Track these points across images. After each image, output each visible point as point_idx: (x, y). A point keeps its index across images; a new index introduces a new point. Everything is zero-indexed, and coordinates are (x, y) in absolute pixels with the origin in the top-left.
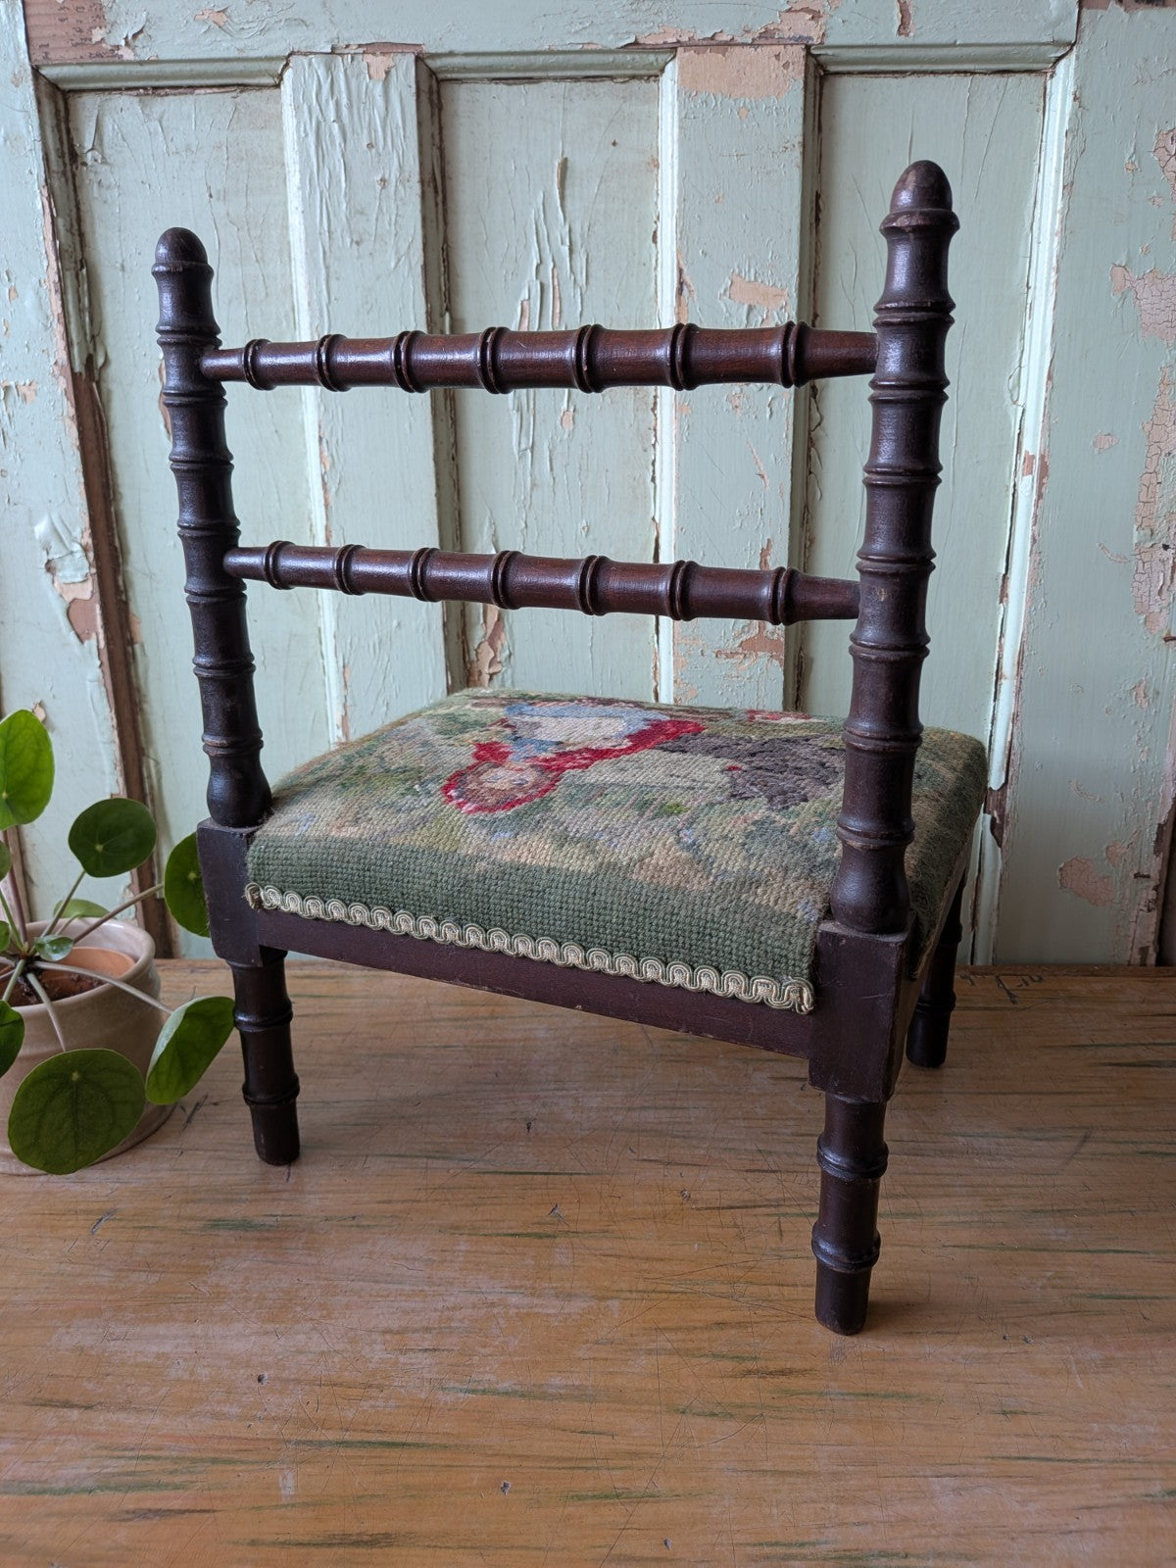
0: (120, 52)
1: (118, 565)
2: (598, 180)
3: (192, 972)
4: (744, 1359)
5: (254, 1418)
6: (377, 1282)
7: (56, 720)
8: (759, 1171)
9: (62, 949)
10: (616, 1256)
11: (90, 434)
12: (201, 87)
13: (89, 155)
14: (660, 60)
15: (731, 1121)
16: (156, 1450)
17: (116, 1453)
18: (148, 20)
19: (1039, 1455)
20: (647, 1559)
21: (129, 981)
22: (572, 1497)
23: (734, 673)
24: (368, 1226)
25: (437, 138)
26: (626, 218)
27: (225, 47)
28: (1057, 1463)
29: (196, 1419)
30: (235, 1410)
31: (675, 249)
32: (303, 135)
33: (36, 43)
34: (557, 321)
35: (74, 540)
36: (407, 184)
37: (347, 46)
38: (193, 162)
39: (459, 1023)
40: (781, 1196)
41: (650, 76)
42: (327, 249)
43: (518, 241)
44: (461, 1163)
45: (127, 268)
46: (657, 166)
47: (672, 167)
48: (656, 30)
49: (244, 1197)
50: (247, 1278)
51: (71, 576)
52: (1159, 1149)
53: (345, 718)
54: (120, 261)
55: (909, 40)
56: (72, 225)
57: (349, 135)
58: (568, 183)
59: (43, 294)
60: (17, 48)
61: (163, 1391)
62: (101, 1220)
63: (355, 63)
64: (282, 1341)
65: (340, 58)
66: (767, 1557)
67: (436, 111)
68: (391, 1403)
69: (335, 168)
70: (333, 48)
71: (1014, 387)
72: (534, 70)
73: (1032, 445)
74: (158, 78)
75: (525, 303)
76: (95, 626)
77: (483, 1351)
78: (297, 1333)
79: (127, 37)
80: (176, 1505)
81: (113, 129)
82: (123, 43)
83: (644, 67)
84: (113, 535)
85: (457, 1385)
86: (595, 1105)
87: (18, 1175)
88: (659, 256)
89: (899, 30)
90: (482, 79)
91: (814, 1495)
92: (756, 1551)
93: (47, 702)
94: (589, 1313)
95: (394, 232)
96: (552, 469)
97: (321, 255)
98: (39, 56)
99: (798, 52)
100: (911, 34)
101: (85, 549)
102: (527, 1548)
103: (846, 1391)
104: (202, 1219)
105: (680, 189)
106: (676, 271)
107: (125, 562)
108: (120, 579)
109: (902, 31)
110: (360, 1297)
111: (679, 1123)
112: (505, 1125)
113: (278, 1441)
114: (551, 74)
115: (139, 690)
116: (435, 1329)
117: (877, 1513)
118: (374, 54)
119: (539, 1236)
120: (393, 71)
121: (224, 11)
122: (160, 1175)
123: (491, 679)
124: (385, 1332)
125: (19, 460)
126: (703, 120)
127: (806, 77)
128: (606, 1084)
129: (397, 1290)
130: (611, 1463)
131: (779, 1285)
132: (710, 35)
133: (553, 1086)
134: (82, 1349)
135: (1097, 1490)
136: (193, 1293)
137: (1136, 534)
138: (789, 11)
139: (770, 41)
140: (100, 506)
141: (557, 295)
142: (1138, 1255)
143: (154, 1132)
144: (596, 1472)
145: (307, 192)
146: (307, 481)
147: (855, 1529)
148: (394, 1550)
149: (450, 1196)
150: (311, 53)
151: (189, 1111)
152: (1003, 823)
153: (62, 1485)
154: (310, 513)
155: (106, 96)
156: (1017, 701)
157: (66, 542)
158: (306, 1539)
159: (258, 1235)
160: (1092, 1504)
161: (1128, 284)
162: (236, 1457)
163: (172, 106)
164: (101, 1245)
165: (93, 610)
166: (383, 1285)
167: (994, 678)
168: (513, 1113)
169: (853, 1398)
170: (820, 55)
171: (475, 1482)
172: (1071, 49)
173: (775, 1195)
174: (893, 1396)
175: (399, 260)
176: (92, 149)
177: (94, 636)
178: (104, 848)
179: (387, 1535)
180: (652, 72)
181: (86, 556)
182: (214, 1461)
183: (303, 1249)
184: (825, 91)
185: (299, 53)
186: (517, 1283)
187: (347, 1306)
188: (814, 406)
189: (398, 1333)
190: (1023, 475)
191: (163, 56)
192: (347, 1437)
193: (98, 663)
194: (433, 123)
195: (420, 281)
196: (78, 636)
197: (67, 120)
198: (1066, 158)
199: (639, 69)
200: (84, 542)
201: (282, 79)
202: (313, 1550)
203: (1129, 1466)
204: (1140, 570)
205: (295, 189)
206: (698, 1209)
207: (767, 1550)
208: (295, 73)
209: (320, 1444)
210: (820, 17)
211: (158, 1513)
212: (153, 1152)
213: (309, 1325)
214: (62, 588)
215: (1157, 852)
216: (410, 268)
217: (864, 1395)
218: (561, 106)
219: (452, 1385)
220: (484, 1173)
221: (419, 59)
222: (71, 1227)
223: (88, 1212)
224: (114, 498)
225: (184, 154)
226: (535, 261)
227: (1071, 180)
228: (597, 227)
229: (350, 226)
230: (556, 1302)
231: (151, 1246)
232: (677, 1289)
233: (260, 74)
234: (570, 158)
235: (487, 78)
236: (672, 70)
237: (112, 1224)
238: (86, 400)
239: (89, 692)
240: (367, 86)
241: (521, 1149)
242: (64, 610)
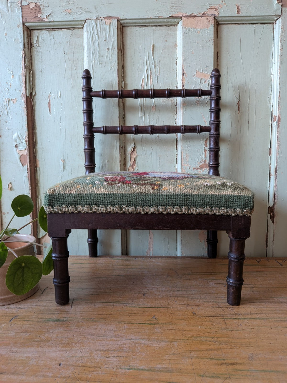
0: (44, 19)
1: (34, 146)
2: (162, 50)
4: (220, 360)
5: (57, 377)
6: (98, 336)
7: (14, 187)
8: (216, 307)
10: (174, 330)
11: (30, 112)
12: (64, 28)
13: (35, 44)
14: (178, 20)
15: (205, 294)
18: (52, 12)
24: (96, 321)
25: (122, 40)
26: (169, 58)
27: (71, 18)
29: (37, 377)
30: (51, 374)
31: (182, 65)
32: (88, 38)
33: (24, 18)
34: (151, 84)
35: (23, 139)
36: (114, 50)
37: (100, 17)
38: (61, 46)
39: (122, 270)
40: (223, 314)
41: (175, 25)
42: (93, 65)
43: (142, 64)
44: (124, 304)
45: (42, 72)
46: (177, 46)
47: (181, 45)
48: (177, 13)
49: (57, 313)
50: (57, 335)
51: (22, 149)
54: (41, 70)
55: (239, 15)
56: (29, 61)
57: (100, 38)
58: (154, 50)
59: (20, 77)
60: (19, 19)
61: (27, 368)
62: (13, 318)
63: (102, 21)
64: (68, 353)
65: (98, 20)
67: (122, 33)
68: (103, 372)
69: (96, 46)
70: (97, 18)
71: (270, 100)
72: (146, 23)
73: (276, 113)
74: (53, 26)
75: (143, 79)
76: (27, 162)
77: (134, 357)
78: (73, 351)
79: (46, 16)
81: (41, 38)
82: (45, 17)
83: (174, 22)
84: (34, 138)
85: (126, 367)
86: (163, 290)
88: (177, 68)
89: (237, 13)
90: (133, 26)
93: (13, 183)
94: (167, 346)
95: (110, 61)
96: (149, 121)
98: (24, 21)
99: (212, 18)
100: (240, 14)
101: (26, 142)
103: (256, 370)
104: (44, 318)
105: (183, 50)
106: (182, 70)
107: (36, 146)
108: (35, 150)
109: (238, 13)
110: (93, 340)
111: (189, 295)
114: (151, 24)
115: (37, 179)
116: (118, 350)
118: (107, 19)
120: (112, 23)
121: (70, 10)
122: (32, 307)
124: (101, 351)
125: (11, 118)
126: (189, 34)
127: (214, 24)
128: (166, 285)
129: (105, 339)
131: (228, 338)
132: (190, 14)
133: (150, 285)
134: (2, 355)
136: (40, 339)
138: (210, 8)
139: (205, 15)
140: (31, 131)
141: (151, 77)
145: (89, 52)
149: (121, 313)
150: (91, 19)
151: (42, 291)
152: (274, 216)
155: (40, 31)
156: (276, 181)
157: (21, 139)
159: (61, 323)
163: (56, 33)
164: (12, 325)
165: (27, 158)
166: (100, 337)
167: (269, 176)
168: (139, 292)
169: (259, 372)
170: (217, 19)
172: (280, 17)
173: (222, 313)
174: (273, 371)
175: (111, 68)
177: (26, 164)
180: (176, 24)
181: (26, 143)
183: (75, 327)
184: (219, 28)
185: (89, 19)
186: (143, 337)
189: (106, 351)
190: (274, 121)
191: (55, 20)
192: (89, 382)
193: (27, 172)
194: (121, 36)
195: (117, 73)
196: (22, 164)
197: (30, 36)
198: (280, 42)
199: (172, 23)
200: (26, 140)
201: (84, 26)
205: (86, 51)
206: (199, 317)
208: (87, 23)
210: (217, 10)
212: (31, 301)
213: (77, 348)
214: (19, 152)
216: (114, 70)
217: (263, 371)
218: (153, 32)
219: (124, 367)
220: (131, 307)
221: (118, 20)
222: (3, 320)
223: (9, 316)
224: (35, 129)
225: (58, 44)
226: (146, 69)
227: (282, 47)
228: (161, 61)
229: (99, 60)
230: (156, 343)
231: (28, 325)
232: (195, 339)
233: (79, 25)
234: (155, 44)
235: (135, 26)
236: (181, 23)
237: (17, 319)
238: (29, 104)
239: (24, 180)
240: (105, 27)
241: (142, 301)
242: (19, 158)
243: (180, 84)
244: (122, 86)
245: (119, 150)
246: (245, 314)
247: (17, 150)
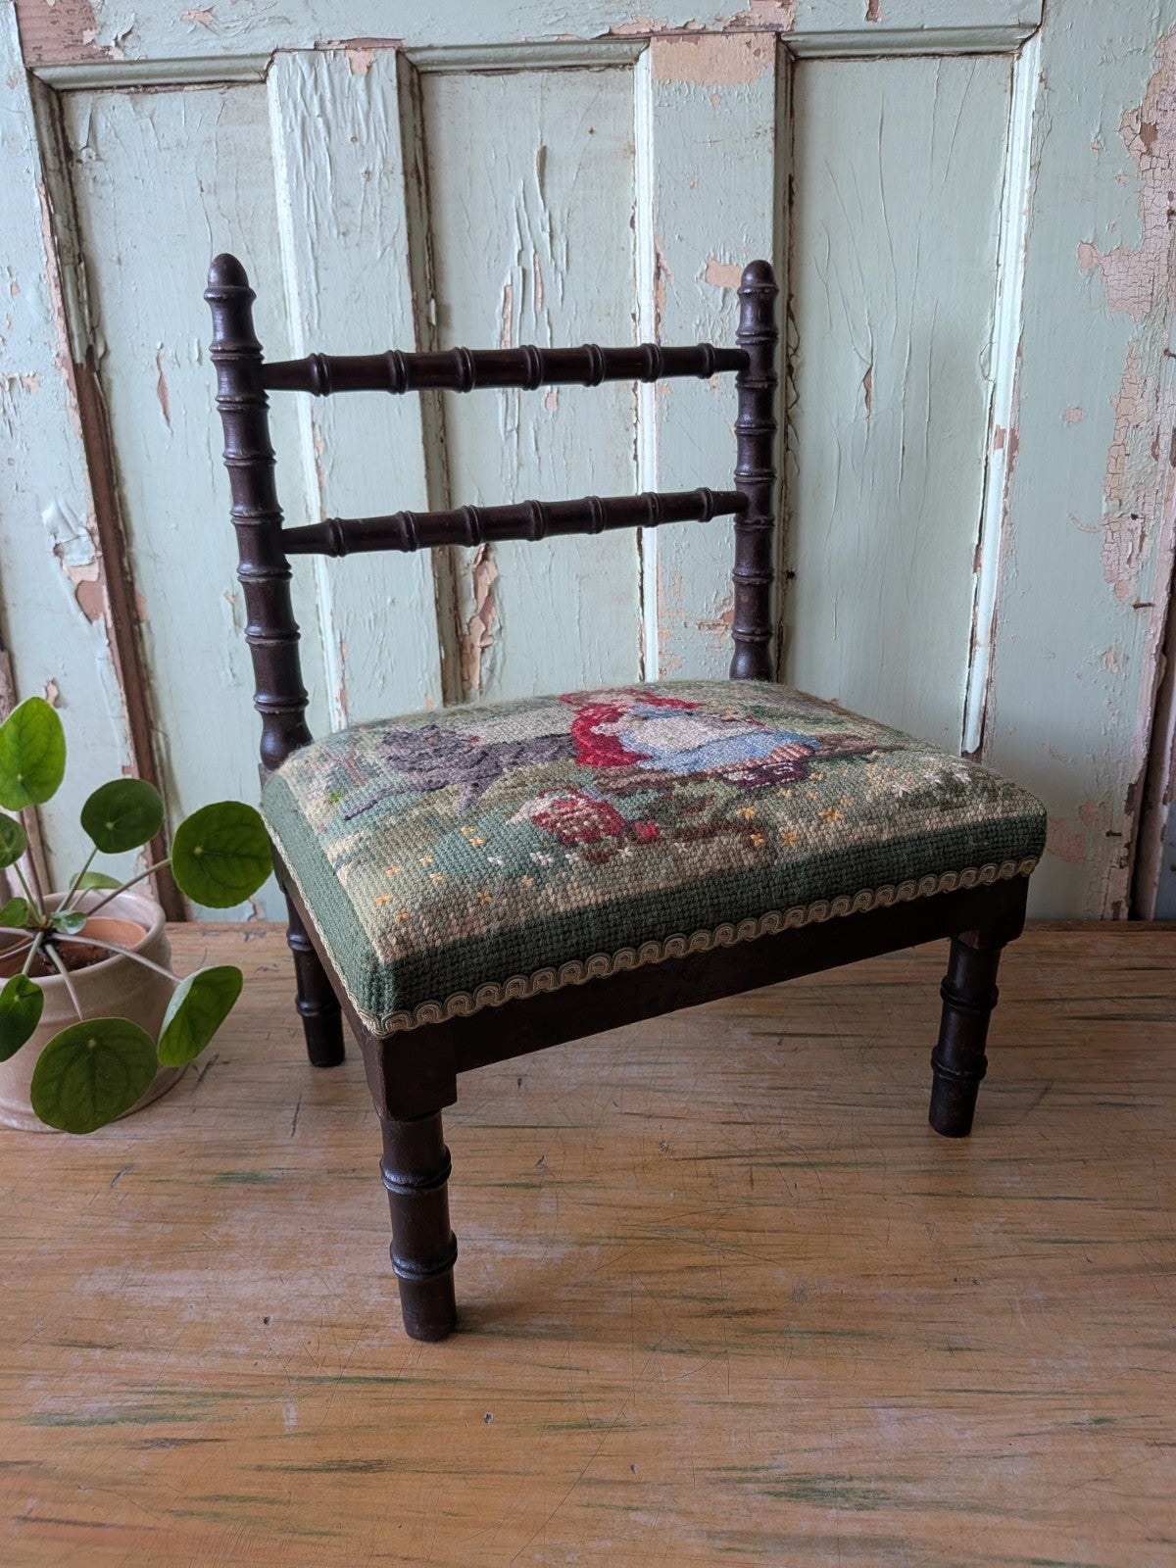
0: (111, 53)
1: (123, 547)
2: (577, 168)
3: (204, 934)
4: (711, 1300)
5: (260, 1356)
6: (374, 1230)
7: (66, 696)
8: (734, 1123)
9: (77, 924)
10: (597, 1205)
11: (93, 424)
12: (190, 84)
13: (84, 152)
14: (634, 49)
15: (711, 1076)
16: (172, 1385)
17: (136, 1389)
18: (136, 21)
19: (980, 1388)
20: (615, 1482)
21: (141, 952)
22: (549, 1427)
23: (716, 644)
24: (368, 1179)
25: (419, 131)
26: (604, 203)
27: (211, 46)
28: (996, 1395)
29: (207, 1358)
30: (243, 1350)
31: (651, 234)
32: (289, 129)
33: (29, 46)
34: (539, 305)
35: (80, 525)
36: (391, 177)
37: (330, 43)
38: (184, 157)
40: (753, 1146)
41: (624, 65)
42: (315, 240)
43: (500, 228)
44: (456, 1118)
45: (124, 261)
46: (634, 153)
47: (648, 154)
48: (630, 20)
49: (252, 1152)
50: (254, 1228)
51: (79, 560)
52: (1116, 1100)
53: (343, 692)
54: (116, 254)
55: (877, 26)
56: (69, 221)
57: (333, 129)
58: (547, 171)
59: (43, 289)
60: (11, 50)
61: (178, 1332)
62: (119, 1174)
63: (338, 59)
64: (287, 1285)
65: (322, 54)
66: (724, 1481)
67: (418, 103)
68: (386, 1342)
69: (321, 163)
70: (316, 45)
71: (985, 363)
72: (512, 62)
73: (1003, 419)
74: (147, 77)
75: (508, 290)
76: (102, 606)
77: (471, 1294)
78: (301, 1278)
79: (116, 38)
80: (190, 1434)
81: (106, 126)
82: (113, 44)
83: (618, 56)
84: (117, 519)
86: (581, 1063)
87: (42, 1133)
88: (637, 242)
89: (867, 16)
90: (461, 71)
91: (770, 1424)
92: (715, 1474)
93: (61, 681)
94: (569, 1258)
95: (379, 222)
96: (537, 449)
97: (310, 246)
98: (32, 59)
99: (769, 40)
100: (879, 20)
101: (91, 533)
102: (506, 1473)
103: (805, 1329)
104: (214, 1172)
105: (655, 175)
106: (653, 256)
107: (130, 544)
108: (126, 561)
109: (870, 16)
110: (359, 1244)
111: (661, 1078)
112: (497, 1081)
113: (283, 1377)
114: (528, 65)
115: (146, 666)
117: (826, 1441)
118: (355, 49)
119: (526, 1186)
120: (375, 65)
121: (209, 11)
122: (174, 1131)
123: (483, 652)
124: (380, 1276)
125: (25, 449)
126: (677, 109)
127: (777, 64)
130: (585, 1396)
131: (748, 1231)
132: (682, 25)
134: (103, 1294)
135: (1031, 1419)
136: (205, 1242)
137: (1104, 504)
139: (741, 29)
140: (104, 491)
141: (539, 281)
142: (1087, 1202)
143: (169, 1090)
144: (572, 1404)
145: (294, 185)
146: (302, 464)
147: (806, 1455)
148: (386, 1475)
150: (295, 50)
151: (201, 1070)
153: (87, 1417)
154: (306, 494)
155: (98, 94)
156: (991, 667)
157: (72, 526)
158: (306, 1465)
159: (264, 1187)
160: (1024, 1431)
161: (1095, 260)
162: (244, 1392)
163: (163, 103)
164: (120, 1197)
165: (101, 591)
166: (380, 1233)
167: (968, 647)
168: (504, 1069)
169: (810, 1335)
170: (790, 41)
171: (461, 1414)
172: (1037, 31)
173: (748, 1146)
174: (848, 1335)
175: (385, 250)
176: (87, 146)
177: (102, 616)
178: (115, 826)
179: (381, 1462)
180: (626, 61)
181: (92, 539)
182: (225, 1396)
183: (306, 1200)
184: (796, 76)
185: (284, 50)
186: (504, 1230)
187: (347, 1253)
188: (790, 383)
190: (994, 448)
191: (150, 57)
192: (345, 1373)
193: (107, 642)
194: (414, 115)
195: (405, 270)
196: (87, 616)
197: (62, 119)
198: (1033, 137)
199: (613, 58)
200: (89, 526)
201: (267, 75)
202: (313, 1474)
203: (1061, 1397)
204: (1110, 540)
205: (283, 182)
206: (677, 1160)
207: (724, 1474)
208: (280, 69)
209: (321, 1380)
210: (790, 4)
211: (173, 1441)
212: (168, 1109)
213: (311, 1271)
214: (69, 570)
215: (1128, 811)
216: (396, 258)
217: (821, 1333)
218: (539, 95)
220: (475, 1127)
221: (399, 53)
222: (92, 1181)
223: (107, 1167)
224: (118, 484)
225: (175, 149)
226: (517, 248)
227: (1037, 160)
228: (576, 213)
229: (336, 218)
230: (541, 1249)
231: (165, 1198)
232: (653, 1235)
233: (246, 70)
234: (548, 146)
235: (467, 71)
236: (646, 58)
237: (130, 1178)
238: (87, 390)
239: (99, 669)
240: (350, 82)
241: (512, 1104)
242: (73, 592)
243: (647, 311)
244: (428, 319)
245: (430, 561)
246: (817, 1148)
247: (61, 565)
